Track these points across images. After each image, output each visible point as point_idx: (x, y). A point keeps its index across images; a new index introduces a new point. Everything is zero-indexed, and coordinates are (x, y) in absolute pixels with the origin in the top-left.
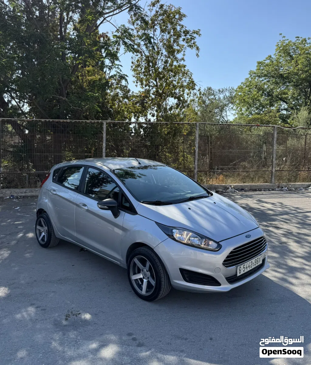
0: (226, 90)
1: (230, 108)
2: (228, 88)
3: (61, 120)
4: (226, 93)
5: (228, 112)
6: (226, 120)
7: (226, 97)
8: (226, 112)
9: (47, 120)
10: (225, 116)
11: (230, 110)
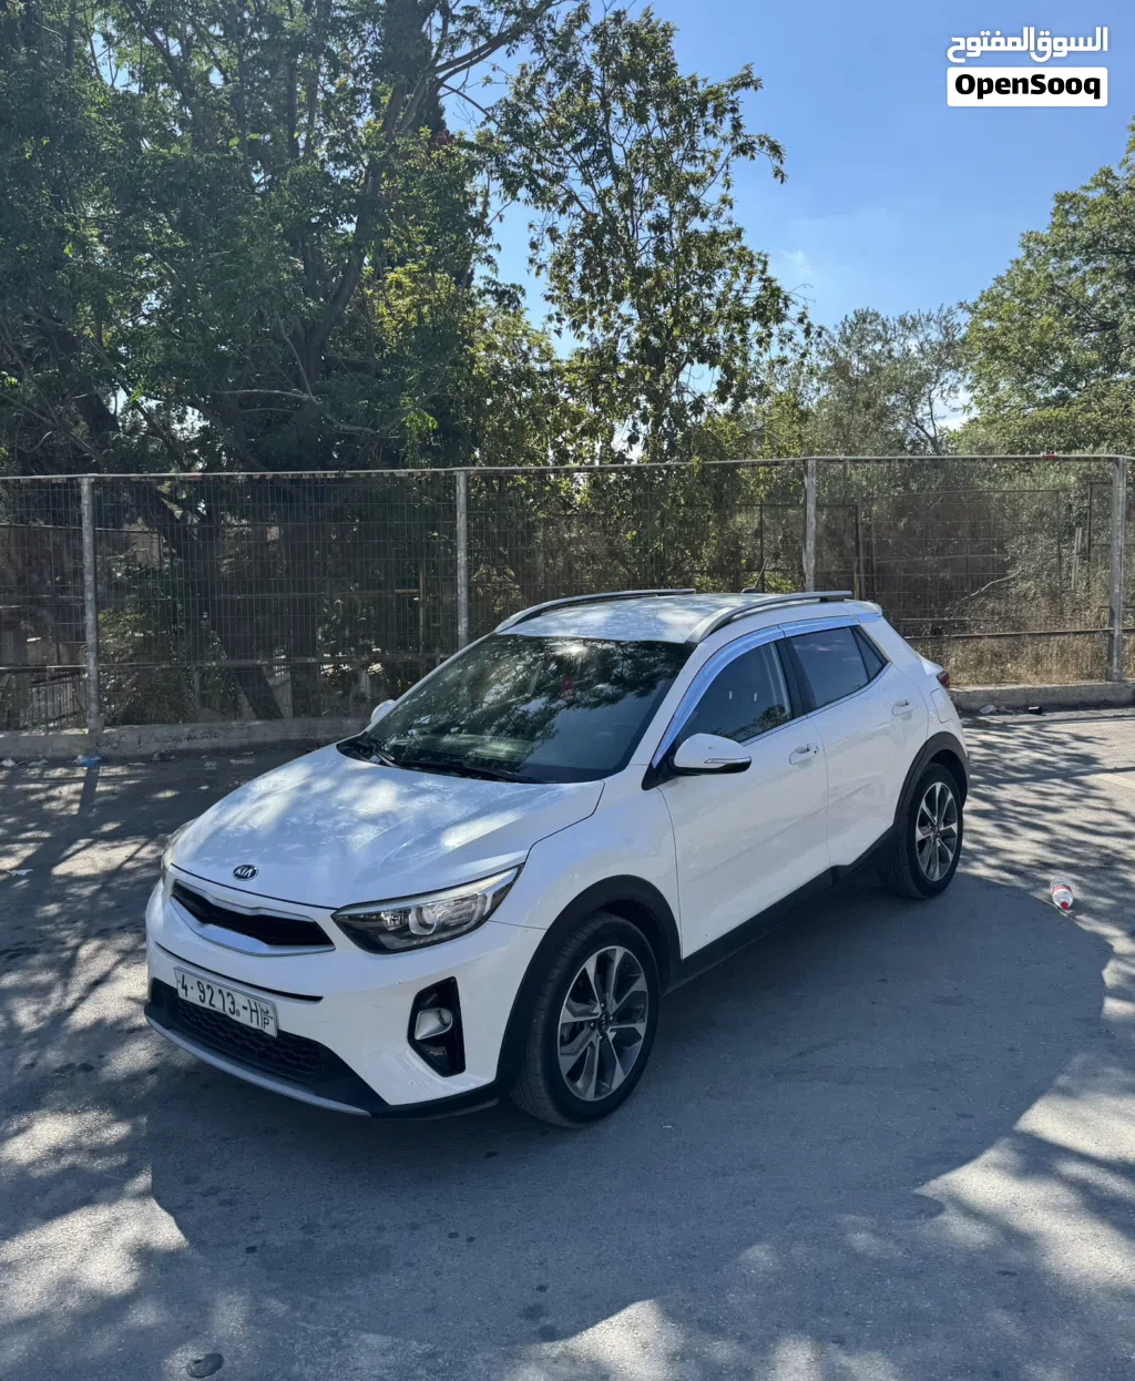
0: (929, 320)
1: (946, 386)
2: (935, 312)
3: (306, 474)
4: (928, 331)
5: (938, 402)
6: (931, 432)
7: (927, 346)
8: (931, 404)
9: (257, 475)
10: (925, 418)
11: (945, 395)
